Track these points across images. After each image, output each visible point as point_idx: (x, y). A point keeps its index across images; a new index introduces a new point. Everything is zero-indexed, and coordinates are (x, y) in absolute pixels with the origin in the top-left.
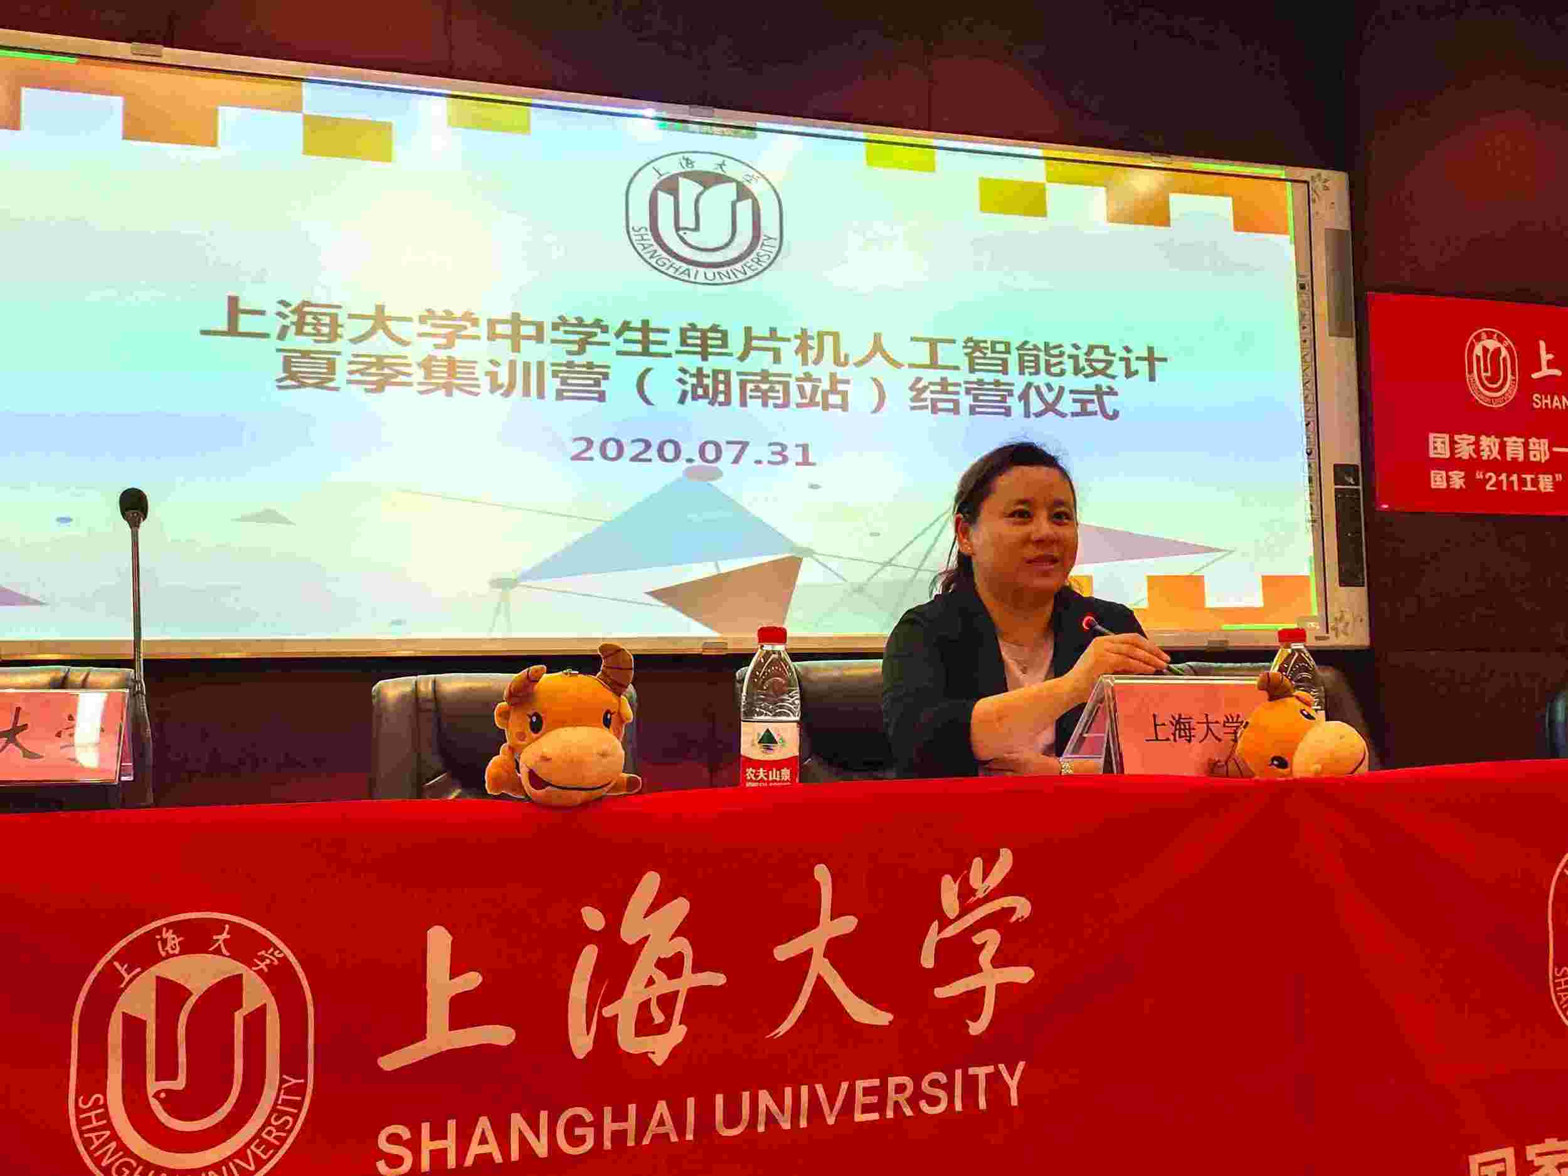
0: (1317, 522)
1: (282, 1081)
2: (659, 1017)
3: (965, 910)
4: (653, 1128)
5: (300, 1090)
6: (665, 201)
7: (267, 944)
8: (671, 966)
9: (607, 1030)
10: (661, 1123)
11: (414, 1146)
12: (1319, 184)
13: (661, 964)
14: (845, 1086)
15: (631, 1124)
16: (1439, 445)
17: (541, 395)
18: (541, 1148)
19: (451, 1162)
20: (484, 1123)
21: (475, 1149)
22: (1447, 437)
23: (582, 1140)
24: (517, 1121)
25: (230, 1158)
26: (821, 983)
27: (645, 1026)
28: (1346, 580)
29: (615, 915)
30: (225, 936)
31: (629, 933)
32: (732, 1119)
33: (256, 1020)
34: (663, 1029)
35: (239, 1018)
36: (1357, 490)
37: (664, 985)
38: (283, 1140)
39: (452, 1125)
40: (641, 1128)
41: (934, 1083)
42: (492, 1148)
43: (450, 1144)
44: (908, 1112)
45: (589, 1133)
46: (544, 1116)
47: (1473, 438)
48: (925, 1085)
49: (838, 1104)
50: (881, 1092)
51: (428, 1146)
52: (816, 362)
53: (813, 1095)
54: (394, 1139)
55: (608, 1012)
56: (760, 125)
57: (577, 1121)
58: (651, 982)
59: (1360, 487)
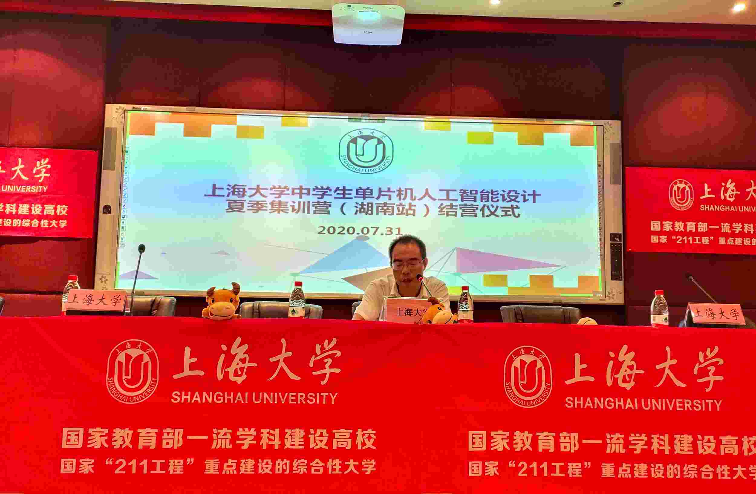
0: (603, 256)
1: (152, 379)
2: (240, 373)
3: (322, 353)
4: (237, 399)
5: (155, 381)
6: (352, 146)
7: (149, 348)
8: (243, 361)
9: (226, 374)
10: (239, 398)
11: (181, 396)
12: (608, 127)
13: (241, 360)
14: (286, 394)
15: (231, 397)
16: (655, 226)
17: (308, 212)
18: (210, 400)
19: (189, 401)
20: (197, 393)
21: (194, 399)
22: (659, 222)
23: (220, 400)
24: (205, 394)
25: (140, 395)
26: (282, 368)
27: (236, 374)
28: (614, 277)
29: (229, 347)
30: (140, 345)
31: (233, 352)
32: (257, 399)
33: (146, 364)
34: (241, 375)
35: (143, 363)
36: (620, 244)
37: (241, 365)
38: (151, 392)
39: (189, 393)
40: (234, 399)
41: (311, 396)
42: (199, 399)
43: (189, 397)
44: (304, 403)
45: (222, 398)
46: (211, 393)
47: (671, 223)
48: (308, 396)
49: (285, 399)
50: (296, 396)
51: (184, 397)
52: (404, 199)
53: (278, 395)
54: (176, 395)
55: (227, 370)
56: (386, 118)
57: (218, 395)
58: (238, 364)
59: (622, 242)
